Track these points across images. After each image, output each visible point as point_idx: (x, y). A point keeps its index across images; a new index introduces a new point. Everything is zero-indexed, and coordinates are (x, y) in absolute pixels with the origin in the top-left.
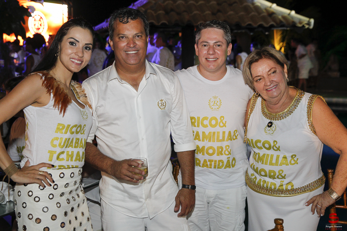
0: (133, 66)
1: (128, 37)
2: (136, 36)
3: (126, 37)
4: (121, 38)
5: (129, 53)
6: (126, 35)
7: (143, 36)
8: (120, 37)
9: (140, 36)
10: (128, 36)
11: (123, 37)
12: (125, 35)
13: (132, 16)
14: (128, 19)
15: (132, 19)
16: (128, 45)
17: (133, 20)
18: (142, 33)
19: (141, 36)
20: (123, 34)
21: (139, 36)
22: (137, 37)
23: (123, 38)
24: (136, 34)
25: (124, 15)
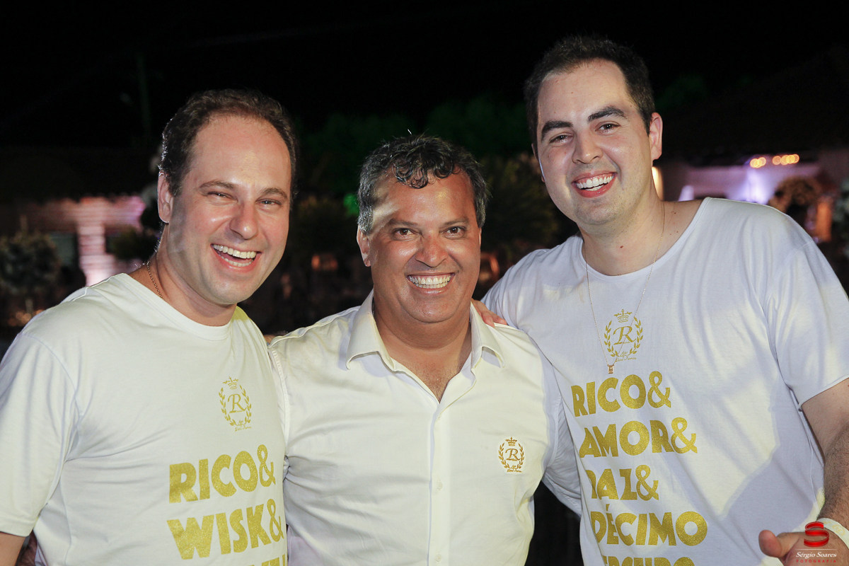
0: (432, 326)
1: (421, 233)
2: (445, 231)
3: (413, 232)
4: (399, 232)
5: (423, 281)
6: (416, 224)
7: (468, 228)
8: (395, 231)
9: (459, 230)
10: (421, 228)
11: (403, 231)
12: (412, 224)
13: (439, 165)
14: (427, 175)
15: (436, 174)
16: (422, 259)
17: (442, 178)
18: (466, 219)
19: (464, 229)
20: (407, 220)
21: (457, 227)
22: (449, 231)
23: (405, 233)
24: (448, 223)
25: (412, 161)
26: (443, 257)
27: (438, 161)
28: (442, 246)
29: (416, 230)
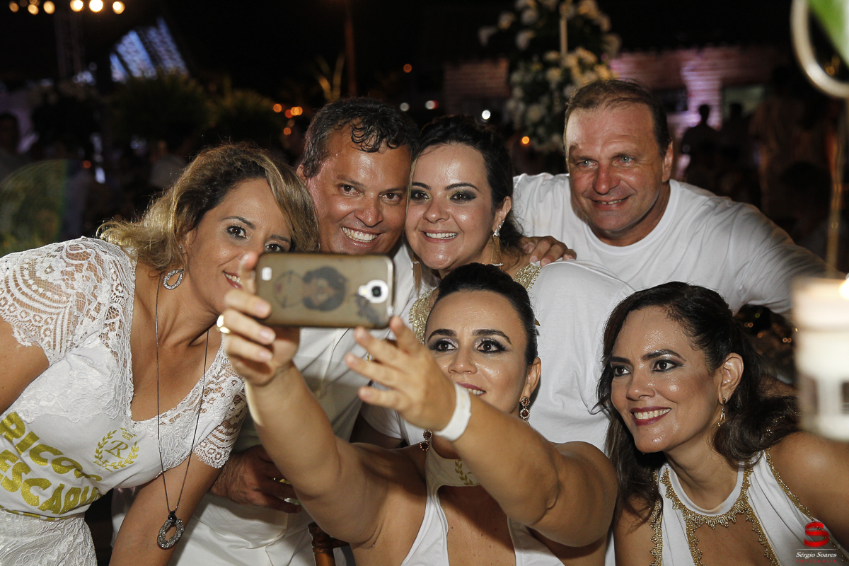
26: (380, 220)
27: (393, 131)
28: (380, 209)
29: (361, 190)
